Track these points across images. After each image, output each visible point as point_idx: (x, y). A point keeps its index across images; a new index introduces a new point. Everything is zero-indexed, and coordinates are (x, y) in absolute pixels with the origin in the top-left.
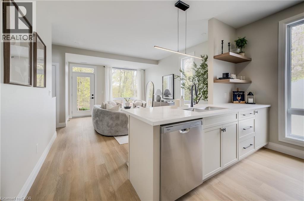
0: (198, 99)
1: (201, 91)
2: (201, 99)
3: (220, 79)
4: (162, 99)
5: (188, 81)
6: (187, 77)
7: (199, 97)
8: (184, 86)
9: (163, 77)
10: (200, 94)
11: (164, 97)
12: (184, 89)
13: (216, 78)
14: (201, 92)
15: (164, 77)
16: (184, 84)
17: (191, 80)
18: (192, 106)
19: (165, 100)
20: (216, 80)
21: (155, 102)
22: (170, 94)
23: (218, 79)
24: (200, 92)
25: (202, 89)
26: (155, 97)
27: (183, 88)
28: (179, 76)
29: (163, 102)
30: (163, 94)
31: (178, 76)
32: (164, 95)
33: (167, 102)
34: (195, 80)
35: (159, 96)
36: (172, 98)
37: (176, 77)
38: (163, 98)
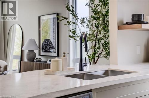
0: (97, 57)
1: (102, 42)
2: (102, 56)
3: (128, 23)
4: (38, 57)
5: (80, 25)
6: (78, 20)
7: (99, 53)
8: (74, 34)
9: (39, 17)
10: (99, 48)
11: (42, 54)
12: (75, 39)
13: (123, 22)
14: (101, 45)
15: (42, 18)
16: (74, 31)
17: (85, 24)
18: (81, 69)
19: (43, 59)
20: (121, 26)
21: (25, 62)
22: (52, 48)
23: (124, 24)
24: (99, 45)
25: (102, 39)
26: (26, 52)
27: (73, 37)
28: (65, 18)
29: (40, 61)
30: (39, 47)
31: (63, 17)
32: (43, 49)
33: (46, 62)
34: (92, 25)
35: (33, 51)
36: (56, 54)
37: (62, 18)
38: (40, 54)
